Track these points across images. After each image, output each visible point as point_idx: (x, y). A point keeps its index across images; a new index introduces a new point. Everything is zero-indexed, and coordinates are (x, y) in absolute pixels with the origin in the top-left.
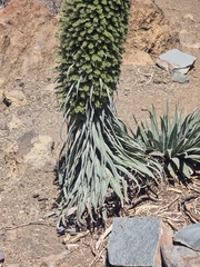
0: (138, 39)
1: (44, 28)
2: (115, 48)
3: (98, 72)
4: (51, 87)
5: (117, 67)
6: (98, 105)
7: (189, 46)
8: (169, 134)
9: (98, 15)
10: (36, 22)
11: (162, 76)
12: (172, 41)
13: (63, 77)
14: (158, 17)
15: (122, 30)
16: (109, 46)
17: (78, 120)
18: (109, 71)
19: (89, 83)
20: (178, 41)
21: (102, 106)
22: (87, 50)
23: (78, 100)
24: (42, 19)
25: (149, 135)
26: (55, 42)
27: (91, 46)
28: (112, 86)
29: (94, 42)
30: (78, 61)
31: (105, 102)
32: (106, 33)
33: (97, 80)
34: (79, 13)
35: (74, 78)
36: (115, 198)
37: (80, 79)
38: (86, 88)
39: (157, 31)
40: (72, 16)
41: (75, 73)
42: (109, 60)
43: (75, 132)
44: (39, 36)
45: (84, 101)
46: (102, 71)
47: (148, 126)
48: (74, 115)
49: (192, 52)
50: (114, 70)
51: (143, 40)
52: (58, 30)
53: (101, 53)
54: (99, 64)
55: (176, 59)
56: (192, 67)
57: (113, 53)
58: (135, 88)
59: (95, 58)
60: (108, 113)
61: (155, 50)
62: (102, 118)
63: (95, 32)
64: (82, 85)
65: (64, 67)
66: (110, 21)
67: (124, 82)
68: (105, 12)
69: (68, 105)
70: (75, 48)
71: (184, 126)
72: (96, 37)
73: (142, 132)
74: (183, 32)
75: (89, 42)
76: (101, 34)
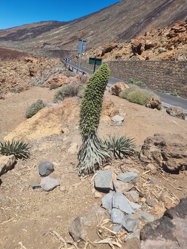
0: (106, 111)
1: (75, 108)
2: (97, 115)
3: (92, 123)
4: (77, 127)
5: (98, 121)
6: (92, 133)
7: (122, 114)
8: (115, 143)
9: (92, 104)
10: (73, 106)
11: (113, 124)
12: (116, 113)
13: (81, 124)
14: (112, 105)
15: (100, 109)
16: (96, 114)
17: (85, 138)
18: (96, 122)
19: (89, 126)
20: (118, 112)
21: (93, 134)
22: (88, 115)
24: (75, 105)
25: (109, 143)
26: (79, 113)
27: (90, 114)
28: (97, 127)
29: (91, 113)
30: (86, 119)
31: (94, 132)
32: (94, 110)
33: (92, 125)
34: (86, 104)
35: (84, 124)
36: (97, 164)
37: (86, 125)
38: (88, 128)
39: (112, 109)
40: (84, 104)
41: (85, 123)
42: (96, 119)
43: (84, 142)
44: (74, 111)
45: (87, 132)
46: (93, 122)
47: (109, 140)
48: (84, 136)
49: (123, 116)
50: (97, 122)
51: (107, 112)
52: (79, 109)
53: (93, 117)
54: (92, 120)
55: (118, 118)
56: (123, 121)
57: (97, 116)
58: (104, 128)
59: (91, 118)
60: (95, 136)
61: (111, 115)
62: (93, 137)
63: (91, 110)
64: (87, 127)
65: (81, 121)
66: (96, 106)
67: (101, 126)
68: (94, 103)
69: (82, 133)
70: (85, 115)
71: (120, 140)
72: (91, 111)
73: (107, 142)
74: (120, 110)
75: (89, 113)
76: (93, 111)
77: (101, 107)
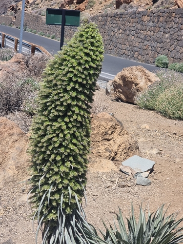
0: (102, 149)
1: (17, 145)
2: (80, 159)
3: (66, 182)
4: (26, 198)
5: (83, 176)
6: (68, 211)
7: (148, 152)
8: (136, 233)
9: (62, 131)
10: (10, 140)
11: (125, 180)
12: (132, 149)
13: (35, 188)
14: (118, 129)
15: (85, 143)
16: (75, 157)
17: (51, 227)
18: (76, 179)
19: (59, 191)
20: (137, 148)
21: (72, 212)
22: (55, 162)
23: (51, 208)
24: (15, 137)
25: (118, 236)
26: (27, 157)
27: (58, 158)
28: (80, 192)
29: (61, 154)
30: (48, 172)
31: (74, 207)
32: (71, 146)
33: (66, 188)
34: (46, 130)
35: (45, 187)
37: (51, 189)
38: (57, 197)
39: (118, 141)
40: (40, 132)
41: (46, 183)
42: (75, 169)
43: (49, 238)
44: (13, 152)
45: (56, 208)
46: (70, 180)
47: (116, 226)
48: (47, 223)
49: (151, 157)
50: (81, 178)
51: (107, 150)
52: (29, 146)
53: (68, 164)
54: (67, 174)
55: (136, 164)
56: (152, 170)
57: (79, 163)
58: (103, 193)
59: (63, 169)
60: (78, 218)
61: (118, 157)
62: (73, 223)
63: (61, 146)
64: (53, 194)
65: (35, 179)
66: (73, 136)
67: (91, 188)
68: (68, 128)
69: (42, 213)
70: (44, 161)
72: (62, 150)
74: (141, 140)
75: (57, 154)
76: (66, 147)
77: (87, 136)
